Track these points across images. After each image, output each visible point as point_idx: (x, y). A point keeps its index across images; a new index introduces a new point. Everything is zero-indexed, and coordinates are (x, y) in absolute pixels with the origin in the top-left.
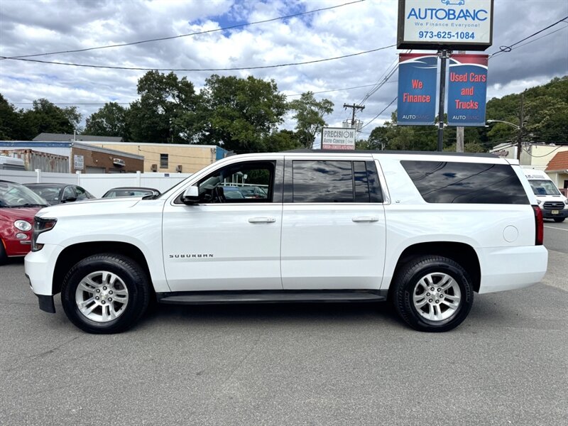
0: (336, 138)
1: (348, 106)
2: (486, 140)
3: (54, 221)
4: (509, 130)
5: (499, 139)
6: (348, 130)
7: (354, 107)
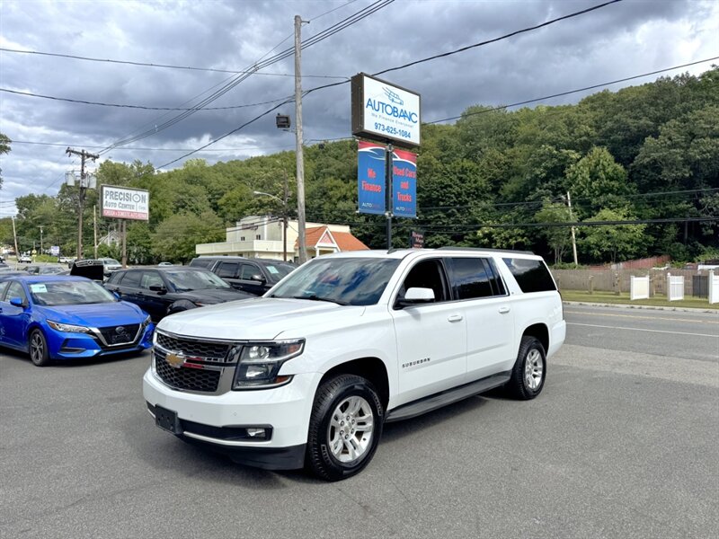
0: (122, 202)
1: (73, 152)
2: (216, 208)
3: (302, 341)
4: (241, 200)
5: (232, 209)
6: (139, 193)
7: (83, 154)
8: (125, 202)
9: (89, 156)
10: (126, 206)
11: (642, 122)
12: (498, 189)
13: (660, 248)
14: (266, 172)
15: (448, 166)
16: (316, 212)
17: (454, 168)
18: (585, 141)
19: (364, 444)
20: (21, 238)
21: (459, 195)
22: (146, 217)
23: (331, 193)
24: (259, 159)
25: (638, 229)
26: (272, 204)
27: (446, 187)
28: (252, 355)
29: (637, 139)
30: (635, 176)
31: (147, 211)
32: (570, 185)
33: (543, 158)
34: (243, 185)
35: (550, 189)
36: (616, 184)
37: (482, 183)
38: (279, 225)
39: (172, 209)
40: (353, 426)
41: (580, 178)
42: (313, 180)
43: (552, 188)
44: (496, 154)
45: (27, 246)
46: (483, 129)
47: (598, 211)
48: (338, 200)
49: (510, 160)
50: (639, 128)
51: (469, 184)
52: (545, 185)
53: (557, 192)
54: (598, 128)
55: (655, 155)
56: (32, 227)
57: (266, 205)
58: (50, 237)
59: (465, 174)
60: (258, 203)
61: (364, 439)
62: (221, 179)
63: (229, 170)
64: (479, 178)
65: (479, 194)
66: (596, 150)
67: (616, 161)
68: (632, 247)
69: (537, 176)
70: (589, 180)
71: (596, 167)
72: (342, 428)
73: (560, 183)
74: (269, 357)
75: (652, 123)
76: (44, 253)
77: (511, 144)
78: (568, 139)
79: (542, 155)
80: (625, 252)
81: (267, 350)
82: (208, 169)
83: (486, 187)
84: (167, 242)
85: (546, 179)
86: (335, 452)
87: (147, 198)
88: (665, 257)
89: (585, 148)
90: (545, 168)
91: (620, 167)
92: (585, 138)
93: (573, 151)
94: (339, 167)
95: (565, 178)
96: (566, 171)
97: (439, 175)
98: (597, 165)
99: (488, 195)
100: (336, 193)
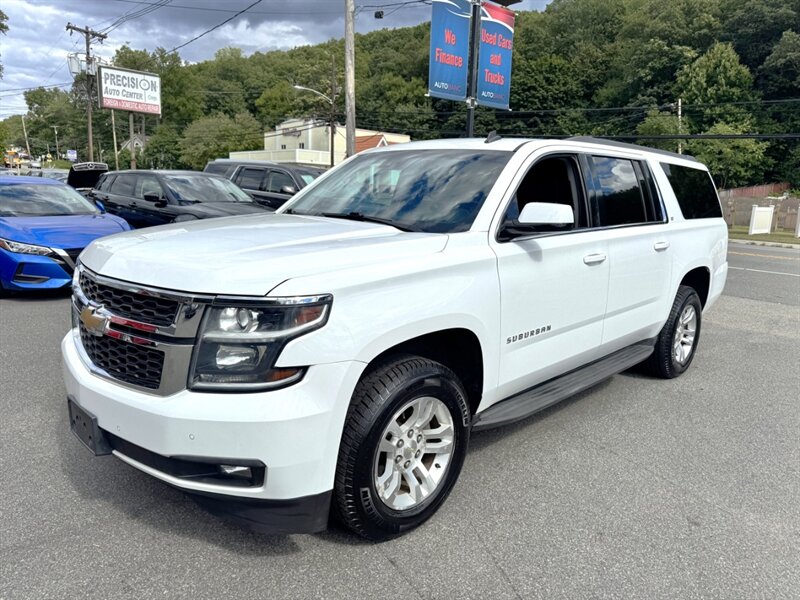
0: (127, 89)
1: (74, 28)
2: (254, 110)
3: (326, 301)
4: (282, 100)
5: (272, 111)
6: (147, 77)
7: (87, 33)
8: (130, 90)
9: (95, 35)
10: (131, 95)
11: (781, 11)
12: (591, 95)
13: (779, 173)
14: (312, 65)
15: (532, 63)
16: (371, 118)
17: (541, 65)
18: (705, 35)
19: (435, 475)
20: (33, 139)
21: (544, 100)
22: (158, 110)
23: (389, 93)
24: (305, 49)
25: (756, 149)
26: (319, 105)
27: (529, 89)
28: (225, 324)
29: (772, 33)
30: (761, 82)
31: (158, 102)
32: (681, 91)
33: (651, 56)
34: (285, 82)
35: (654, 96)
36: (736, 91)
37: (573, 85)
38: (327, 131)
39: (203, 109)
40: (419, 446)
41: (694, 83)
42: (368, 77)
43: (657, 96)
44: (593, 49)
45: (42, 150)
46: (579, 17)
47: (711, 125)
48: (398, 102)
49: (608, 59)
50: (775, 18)
51: (557, 87)
52: (649, 90)
53: (663, 99)
54: (723, 19)
55: (792, 55)
56: (45, 126)
57: (312, 106)
58: (66, 140)
59: (554, 73)
60: (302, 104)
61: (437, 466)
62: (260, 74)
63: (269, 63)
64: (569, 79)
65: (567, 100)
66: (718, 46)
67: (741, 63)
68: (746, 171)
69: (641, 78)
70: (705, 85)
71: (715, 68)
72: (400, 452)
73: (668, 88)
74: (257, 330)
75: (794, 13)
76: (61, 158)
77: (611, 38)
78: (684, 32)
79: (649, 53)
80: (737, 177)
81: (255, 315)
82: (244, 61)
83: (577, 92)
84: (197, 149)
85: (651, 84)
86: (385, 494)
87: (158, 84)
88: (783, 185)
89: (703, 44)
90: (652, 69)
91: (745, 70)
92: (705, 31)
93: (688, 48)
94: (400, 61)
95: (676, 82)
96: (677, 73)
97: (522, 74)
98: (717, 66)
99: (578, 102)
100: (396, 94)
